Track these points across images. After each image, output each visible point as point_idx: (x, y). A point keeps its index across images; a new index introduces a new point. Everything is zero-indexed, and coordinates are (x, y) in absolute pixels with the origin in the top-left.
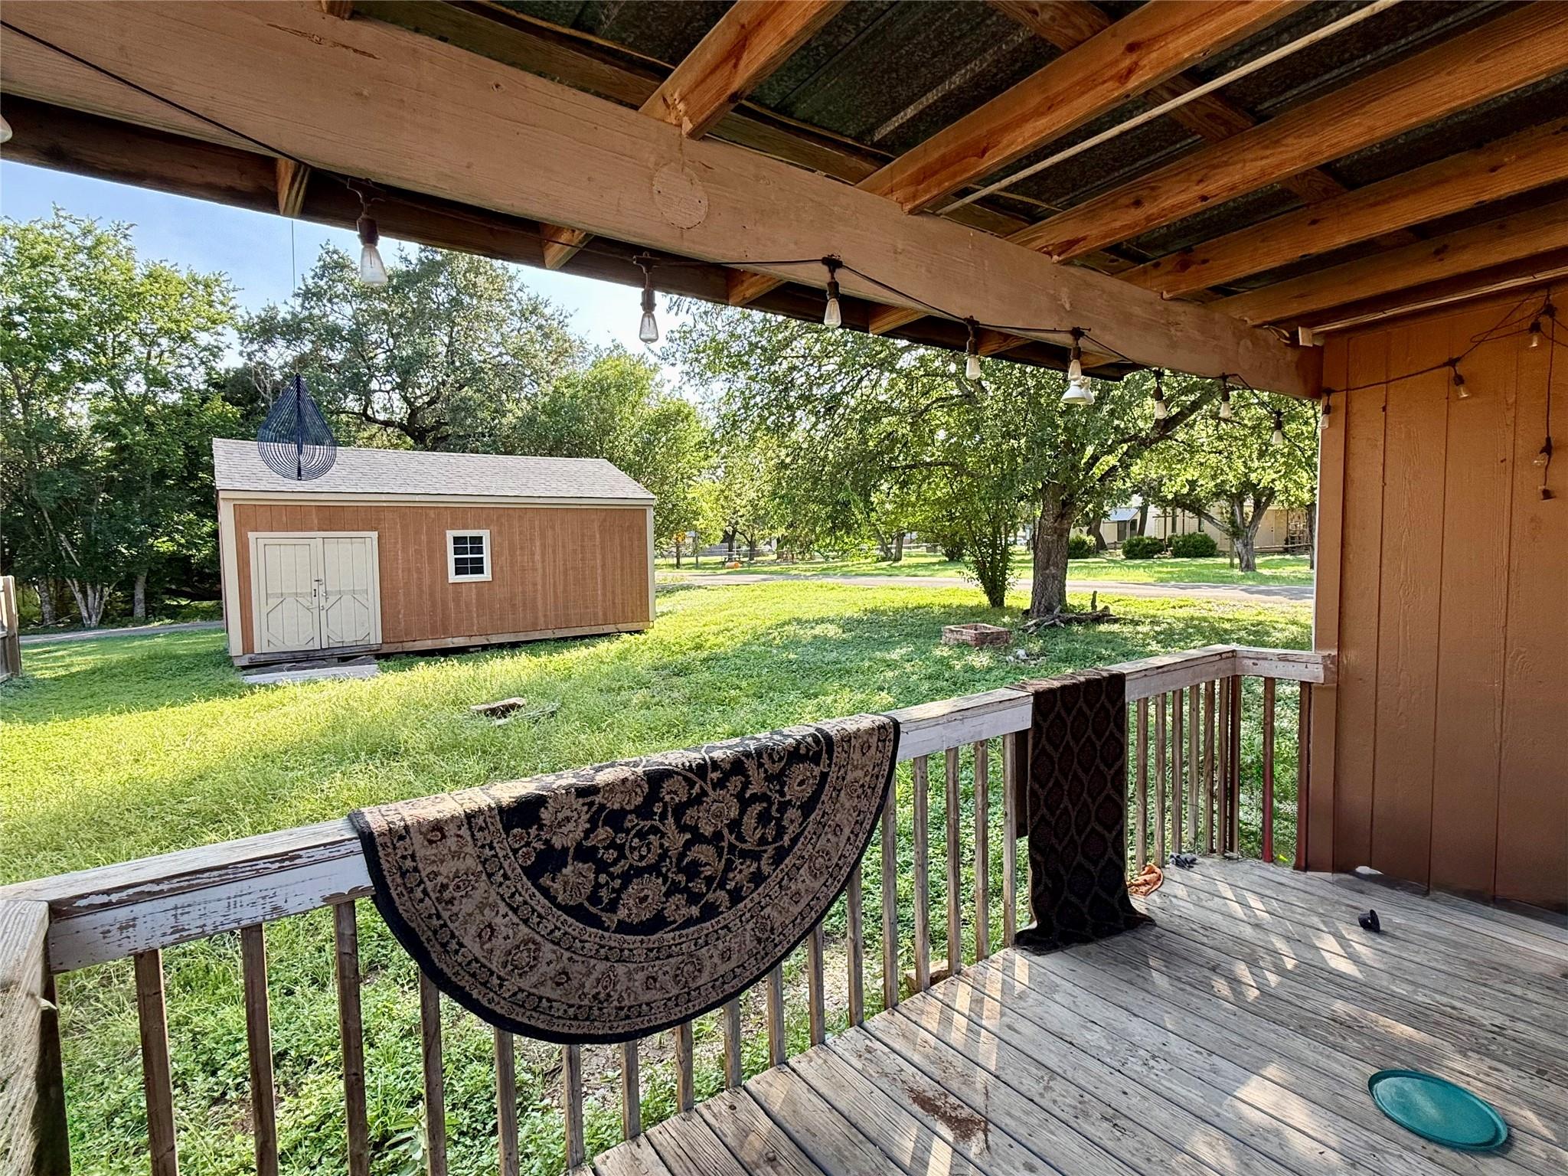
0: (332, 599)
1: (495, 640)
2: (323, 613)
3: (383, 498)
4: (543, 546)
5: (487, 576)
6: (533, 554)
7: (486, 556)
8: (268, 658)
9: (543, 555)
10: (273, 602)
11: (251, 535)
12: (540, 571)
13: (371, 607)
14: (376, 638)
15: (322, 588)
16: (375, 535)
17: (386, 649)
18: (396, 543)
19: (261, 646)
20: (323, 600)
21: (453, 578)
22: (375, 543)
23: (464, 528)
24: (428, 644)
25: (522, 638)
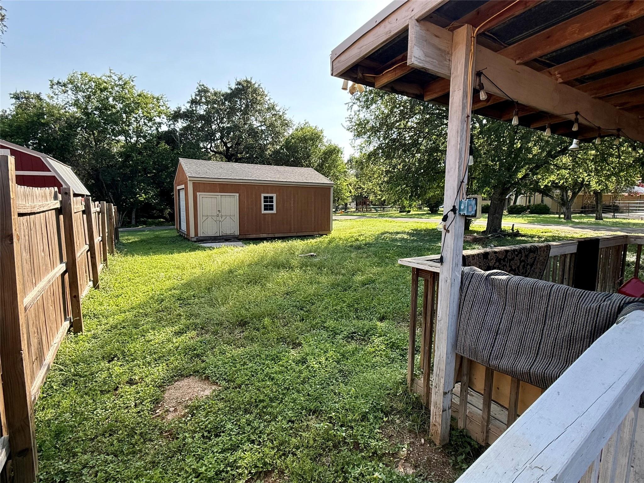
0: (223, 218)
1: (276, 235)
2: (220, 223)
3: (241, 181)
4: (294, 200)
5: (274, 211)
6: (290, 204)
7: (274, 204)
8: (202, 238)
9: (294, 204)
10: (205, 218)
11: (198, 193)
12: (293, 210)
13: (236, 222)
14: (237, 233)
15: (220, 214)
16: (238, 195)
17: (240, 237)
18: (244, 198)
19: (200, 234)
20: (220, 218)
21: (263, 212)
22: (238, 198)
23: (268, 193)
24: (254, 236)
25: (286, 235)
